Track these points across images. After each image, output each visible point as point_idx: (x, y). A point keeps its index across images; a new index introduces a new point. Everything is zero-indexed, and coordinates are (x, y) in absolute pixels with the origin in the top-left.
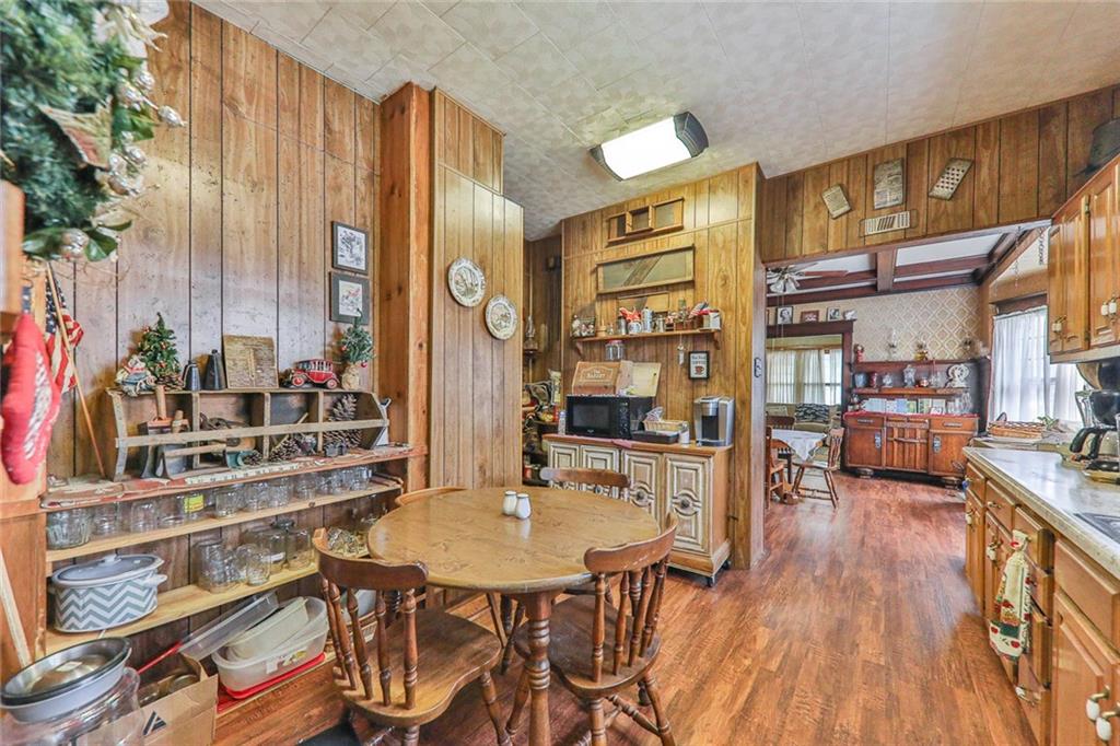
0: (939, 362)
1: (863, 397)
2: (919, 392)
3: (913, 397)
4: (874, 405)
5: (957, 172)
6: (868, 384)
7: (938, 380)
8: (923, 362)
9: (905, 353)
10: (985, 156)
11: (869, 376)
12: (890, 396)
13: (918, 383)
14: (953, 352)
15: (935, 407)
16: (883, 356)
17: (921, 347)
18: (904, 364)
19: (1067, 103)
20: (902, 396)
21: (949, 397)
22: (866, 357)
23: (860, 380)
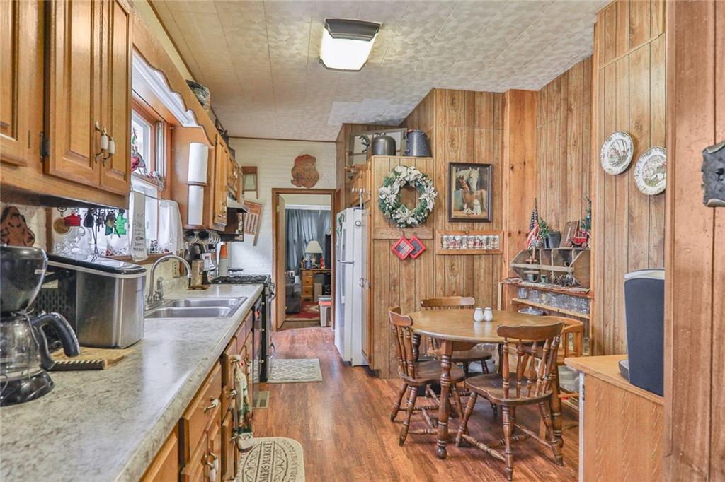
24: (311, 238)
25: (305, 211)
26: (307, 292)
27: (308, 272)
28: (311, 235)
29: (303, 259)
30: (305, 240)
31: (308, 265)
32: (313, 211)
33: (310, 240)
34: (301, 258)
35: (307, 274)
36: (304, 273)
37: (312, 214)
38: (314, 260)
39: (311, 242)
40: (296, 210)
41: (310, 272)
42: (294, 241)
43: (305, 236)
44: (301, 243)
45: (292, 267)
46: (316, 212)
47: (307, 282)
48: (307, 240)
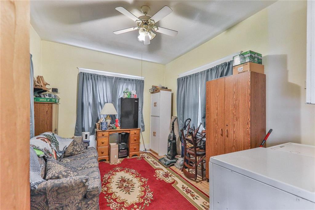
24: (106, 101)
25: (100, 76)
26: (102, 153)
27: (104, 133)
28: (105, 98)
29: (98, 120)
30: (100, 103)
31: (104, 126)
32: (108, 77)
33: (105, 103)
34: (96, 119)
35: (103, 135)
36: (100, 134)
37: (107, 79)
38: (109, 121)
39: (106, 104)
40: (91, 75)
41: (106, 134)
42: (89, 104)
43: (100, 99)
44: (96, 105)
45: (86, 128)
46: (111, 78)
47: (103, 143)
48: (102, 102)
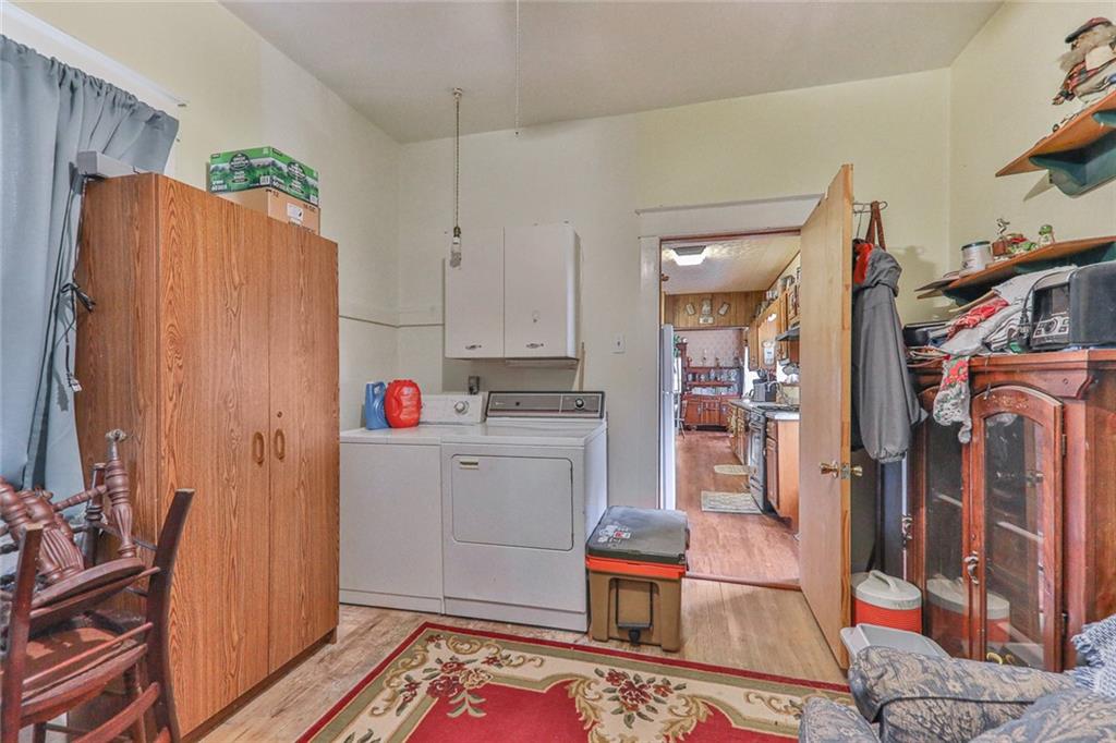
0: (725, 368)
1: (692, 387)
2: (717, 384)
3: (714, 386)
4: (697, 391)
5: (725, 307)
6: (694, 380)
7: (724, 377)
8: (718, 368)
9: (710, 363)
10: (733, 305)
11: (694, 375)
12: (704, 386)
13: (716, 378)
14: (731, 364)
15: (723, 391)
16: (700, 364)
17: (717, 359)
18: (711, 368)
19: (752, 292)
20: (709, 386)
21: (729, 386)
22: (693, 364)
23: (690, 376)
